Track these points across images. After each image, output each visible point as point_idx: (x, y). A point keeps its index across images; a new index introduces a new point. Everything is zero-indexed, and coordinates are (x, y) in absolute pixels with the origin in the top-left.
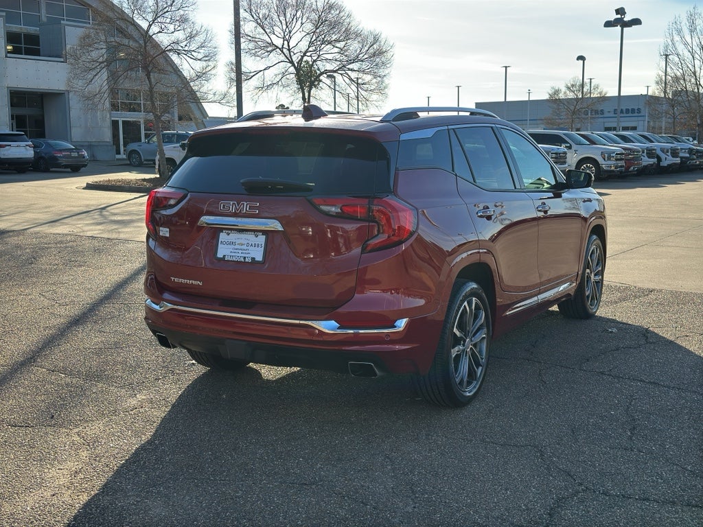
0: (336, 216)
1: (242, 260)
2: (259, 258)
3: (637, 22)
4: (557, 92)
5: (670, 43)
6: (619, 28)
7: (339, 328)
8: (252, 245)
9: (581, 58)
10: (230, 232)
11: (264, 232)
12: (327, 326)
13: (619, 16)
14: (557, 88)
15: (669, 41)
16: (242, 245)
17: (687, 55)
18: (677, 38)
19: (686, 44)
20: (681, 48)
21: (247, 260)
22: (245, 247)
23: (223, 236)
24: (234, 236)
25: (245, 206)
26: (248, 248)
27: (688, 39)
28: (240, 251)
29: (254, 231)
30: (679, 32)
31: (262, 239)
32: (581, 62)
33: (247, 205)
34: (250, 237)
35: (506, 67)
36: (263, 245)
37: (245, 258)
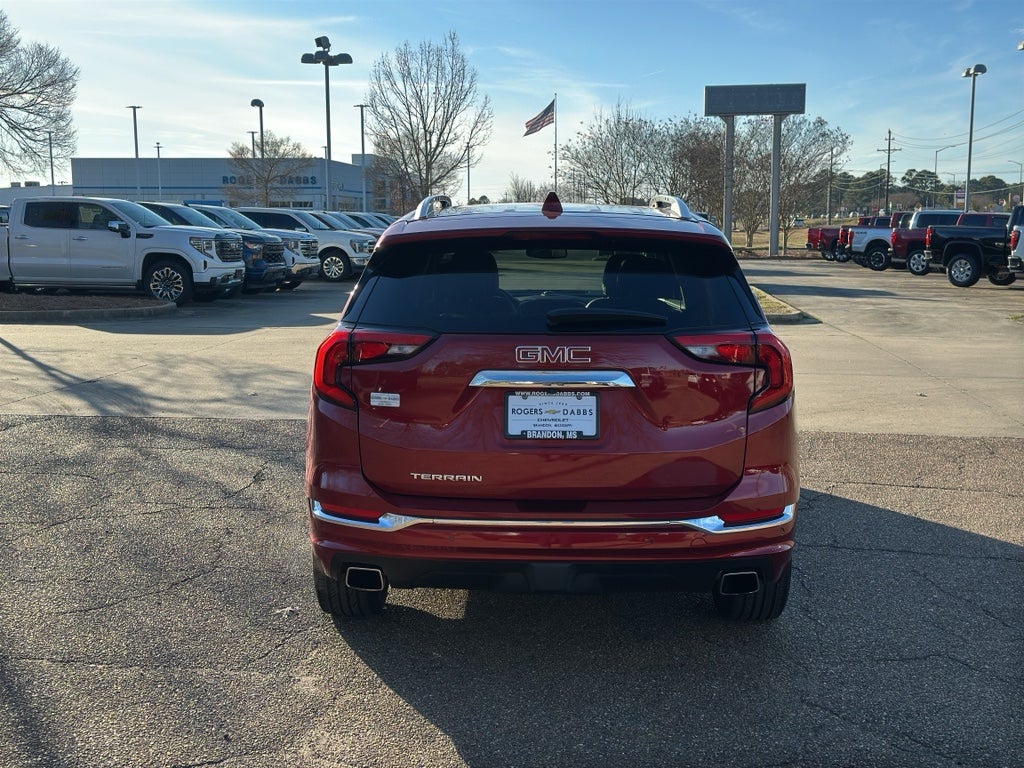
0: (711, 360)
1: (560, 436)
2: (590, 430)
3: (345, 59)
4: (242, 150)
5: (378, 91)
6: (321, 66)
7: (725, 526)
8: (572, 412)
9: (257, 103)
10: (528, 393)
11: (593, 391)
12: (711, 524)
13: (321, 49)
14: (241, 145)
15: (376, 87)
16: (555, 412)
17: (401, 108)
18: (387, 84)
19: (398, 93)
20: (392, 98)
21: (569, 436)
22: (560, 416)
23: (514, 401)
24: (535, 401)
25: (566, 354)
26: (565, 417)
27: (400, 85)
28: (553, 423)
29: (576, 390)
30: (389, 75)
31: (590, 402)
32: (257, 109)
33: (569, 351)
34: (570, 401)
35: (134, 108)
36: (594, 412)
37: (564, 433)
